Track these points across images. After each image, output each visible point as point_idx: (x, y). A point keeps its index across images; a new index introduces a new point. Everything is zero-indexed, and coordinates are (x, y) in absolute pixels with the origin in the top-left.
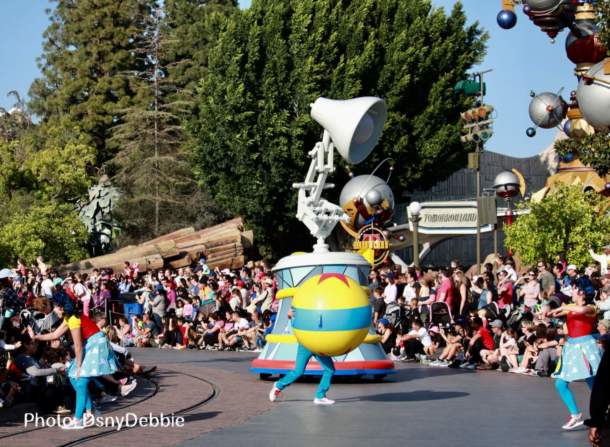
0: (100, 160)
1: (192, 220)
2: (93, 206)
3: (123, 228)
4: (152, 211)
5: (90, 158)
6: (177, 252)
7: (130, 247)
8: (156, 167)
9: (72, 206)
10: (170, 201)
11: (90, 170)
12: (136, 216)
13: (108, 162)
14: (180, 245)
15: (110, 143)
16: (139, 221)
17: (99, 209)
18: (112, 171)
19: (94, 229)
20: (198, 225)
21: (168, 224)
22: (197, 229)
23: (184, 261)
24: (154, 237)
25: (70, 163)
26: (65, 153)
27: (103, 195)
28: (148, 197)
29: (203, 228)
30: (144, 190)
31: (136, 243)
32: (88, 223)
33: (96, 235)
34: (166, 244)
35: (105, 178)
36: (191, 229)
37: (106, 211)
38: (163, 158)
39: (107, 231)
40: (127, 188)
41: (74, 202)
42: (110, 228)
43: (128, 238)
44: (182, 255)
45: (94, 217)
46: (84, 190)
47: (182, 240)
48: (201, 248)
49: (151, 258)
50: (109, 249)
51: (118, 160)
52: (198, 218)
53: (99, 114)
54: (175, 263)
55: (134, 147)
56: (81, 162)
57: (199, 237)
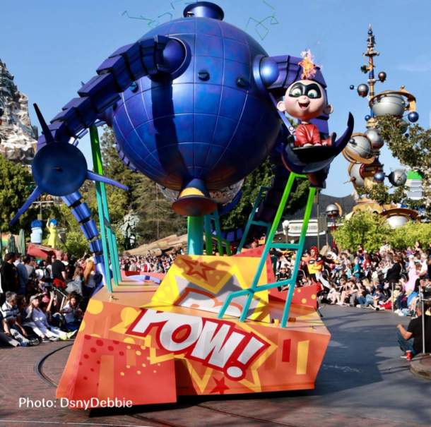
0: (129, 201)
1: (175, 230)
2: (126, 225)
3: (141, 236)
4: (156, 227)
5: (124, 201)
6: (168, 247)
7: (145, 245)
8: (158, 205)
9: (116, 225)
10: (164, 221)
11: (124, 207)
12: (148, 229)
13: (132, 203)
14: (170, 244)
15: (134, 193)
16: (149, 232)
17: (129, 226)
18: (135, 207)
19: (127, 237)
20: (179, 233)
21: (164, 233)
22: (178, 236)
23: (172, 251)
24: (156, 240)
25: (114, 204)
26: (111, 199)
27: (131, 219)
28: (154, 220)
29: (181, 235)
30: (151, 216)
31: (148, 243)
32: (124, 233)
33: (128, 239)
34: (163, 243)
35: (132, 210)
36: (175, 236)
37: (133, 227)
38: (161, 200)
39: (133, 237)
40: (143, 215)
41: (116, 223)
42: (134, 236)
43: (144, 240)
44: (170, 249)
45: (127, 231)
46: (121, 217)
47: (171, 241)
48: (180, 245)
49: (156, 250)
50: (135, 246)
51: (138, 201)
52: (179, 230)
53: (128, 179)
54: (167, 253)
55: (146, 195)
56: (119, 203)
57: (179, 239)
